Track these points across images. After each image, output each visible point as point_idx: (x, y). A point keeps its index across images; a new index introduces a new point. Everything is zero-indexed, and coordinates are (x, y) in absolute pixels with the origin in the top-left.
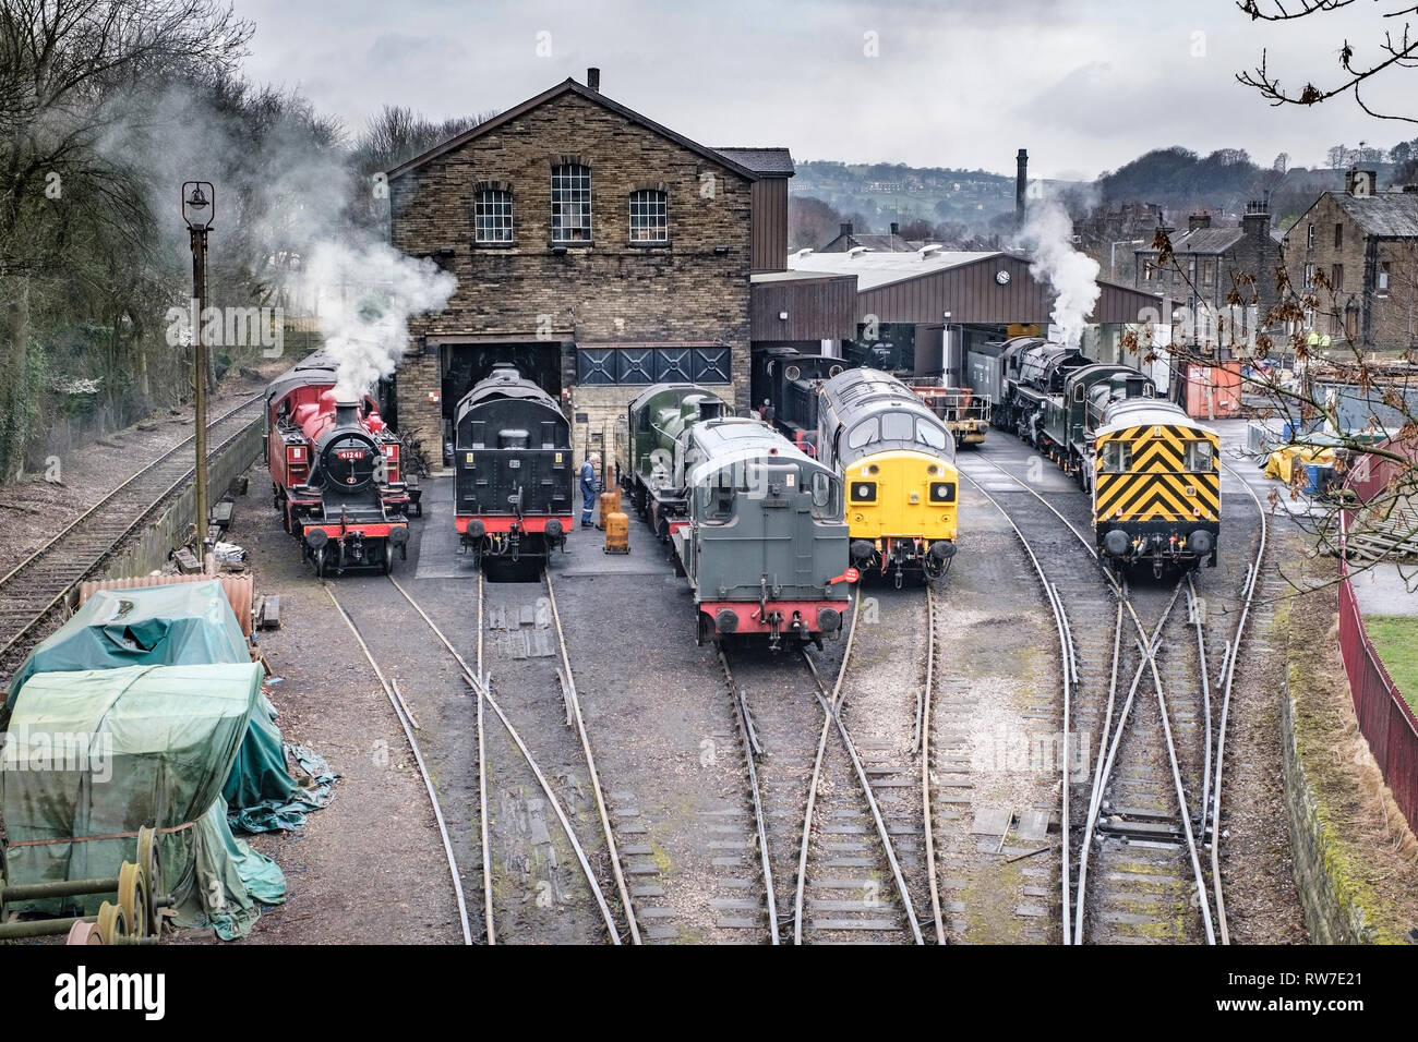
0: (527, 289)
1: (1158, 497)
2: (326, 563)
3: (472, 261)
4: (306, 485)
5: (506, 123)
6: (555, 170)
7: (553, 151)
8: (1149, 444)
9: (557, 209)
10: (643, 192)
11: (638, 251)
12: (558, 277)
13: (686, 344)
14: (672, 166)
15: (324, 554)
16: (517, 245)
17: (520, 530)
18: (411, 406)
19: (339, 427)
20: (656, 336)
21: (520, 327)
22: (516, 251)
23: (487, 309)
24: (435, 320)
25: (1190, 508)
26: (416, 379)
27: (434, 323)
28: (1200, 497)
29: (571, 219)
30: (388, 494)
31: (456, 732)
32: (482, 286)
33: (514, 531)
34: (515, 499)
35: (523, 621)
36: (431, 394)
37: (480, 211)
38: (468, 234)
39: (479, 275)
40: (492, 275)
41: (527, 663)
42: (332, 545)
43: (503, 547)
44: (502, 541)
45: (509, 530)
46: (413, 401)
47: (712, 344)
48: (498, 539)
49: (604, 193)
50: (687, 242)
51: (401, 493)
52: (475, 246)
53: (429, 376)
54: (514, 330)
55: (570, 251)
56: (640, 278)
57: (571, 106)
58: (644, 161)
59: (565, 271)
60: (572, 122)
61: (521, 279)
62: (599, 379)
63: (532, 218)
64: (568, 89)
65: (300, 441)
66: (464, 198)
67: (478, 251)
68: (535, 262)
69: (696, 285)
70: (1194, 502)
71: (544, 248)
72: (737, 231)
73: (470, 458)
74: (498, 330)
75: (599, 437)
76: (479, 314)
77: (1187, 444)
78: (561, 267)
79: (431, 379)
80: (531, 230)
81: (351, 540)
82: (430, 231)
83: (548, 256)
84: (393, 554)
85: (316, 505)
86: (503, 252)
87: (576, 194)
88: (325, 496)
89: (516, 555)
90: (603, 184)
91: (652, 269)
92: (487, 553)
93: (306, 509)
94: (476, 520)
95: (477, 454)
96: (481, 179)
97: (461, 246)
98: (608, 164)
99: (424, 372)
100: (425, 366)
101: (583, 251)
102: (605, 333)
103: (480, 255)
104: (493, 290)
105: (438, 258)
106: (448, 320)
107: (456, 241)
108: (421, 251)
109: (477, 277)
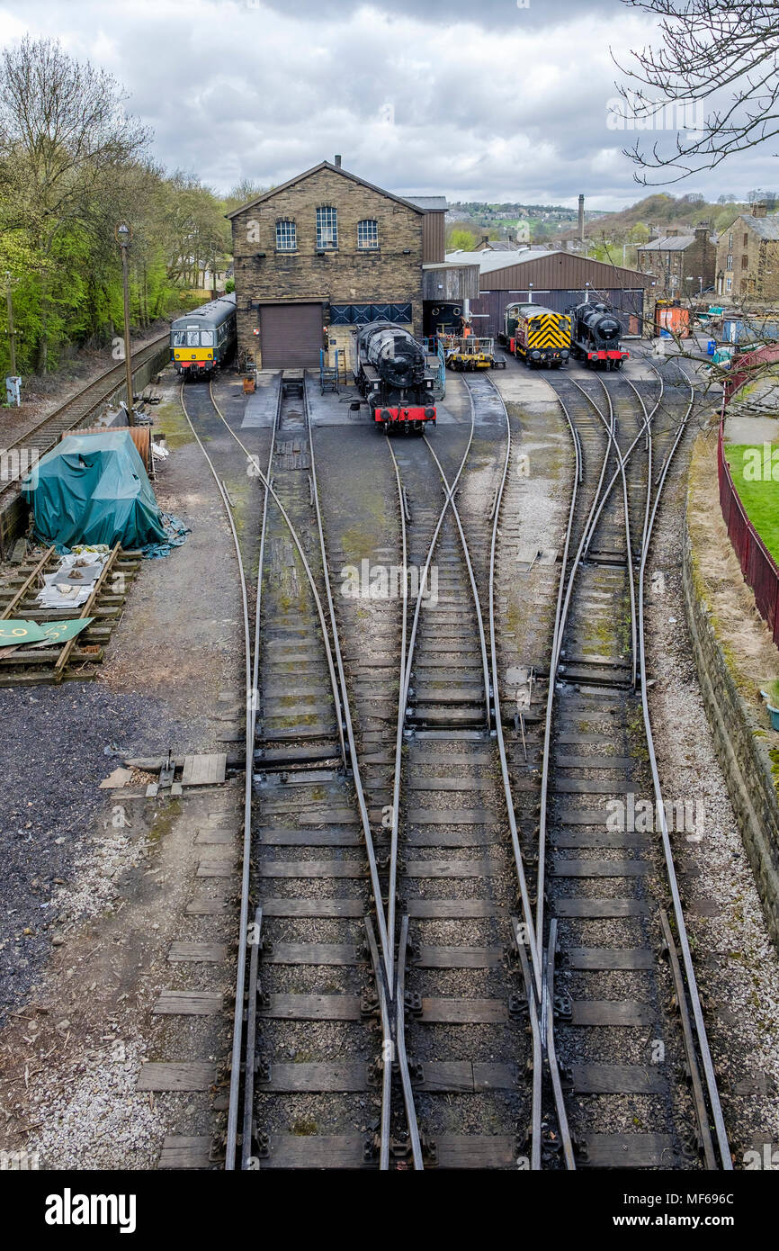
0: (304, 274)
1: (549, 340)
3: (275, 260)
5: (292, 185)
6: (318, 210)
7: (317, 200)
8: (547, 320)
9: (319, 231)
10: (365, 221)
11: (363, 253)
12: (320, 267)
13: (388, 303)
14: (381, 207)
16: (298, 251)
18: (245, 337)
20: (372, 298)
21: (300, 294)
22: (298, 254)
23: (283, 285)
24: (255, 291)
25: (560, 343)
26: (247, 323)
28: (564, 339)
29: (326, 236)
32: (281, 273)
36: (255, 331)
37: (279, 233)
38: (273, 246)
39: (279, 267)
40: (286, 267)
46: (246, 334)
47: (402, 302)
49: (344, 222)
50: (388, 248)
52: (276, 252)
53: (254, 321)
54: (298, 296)
55: (326, 253)
56: (363, 268)
57: (326, 176)
58: (365, 205)
59: (324, 264)
60: (327, 184)
61: (300, 269)
62: (342, 322)
63: (306, 236)
64: (325, 166)
66: (270, 226)
67: (278, 254)
68: (308, 260)
69: (394, 271)
70: (562, 341)
71: (313, 252)
72: (416, 242)
74: (289, 296)
75: (342, 352)
76: (279, 287)
77: (560, 320)
78: (322, 262)
79: (255, 323)
80: (305, 242)
82: (253, 244)
83: (315, 256)
86: (291, 255)
87: (329, 223)
90: (344, 217)
91: (370, 263)
96: (279, 215)
97: (269, 252)
98: (345, 206)
99: (251, 319)
100: (252, 316)
101: (333, 253)
102: (345, 297)
103: (279, 256)
104: (286, 275)
105: (257, 259)
106: (264, 291)
107: (267, 249)
108: (248, 255)
109: (278, 269)
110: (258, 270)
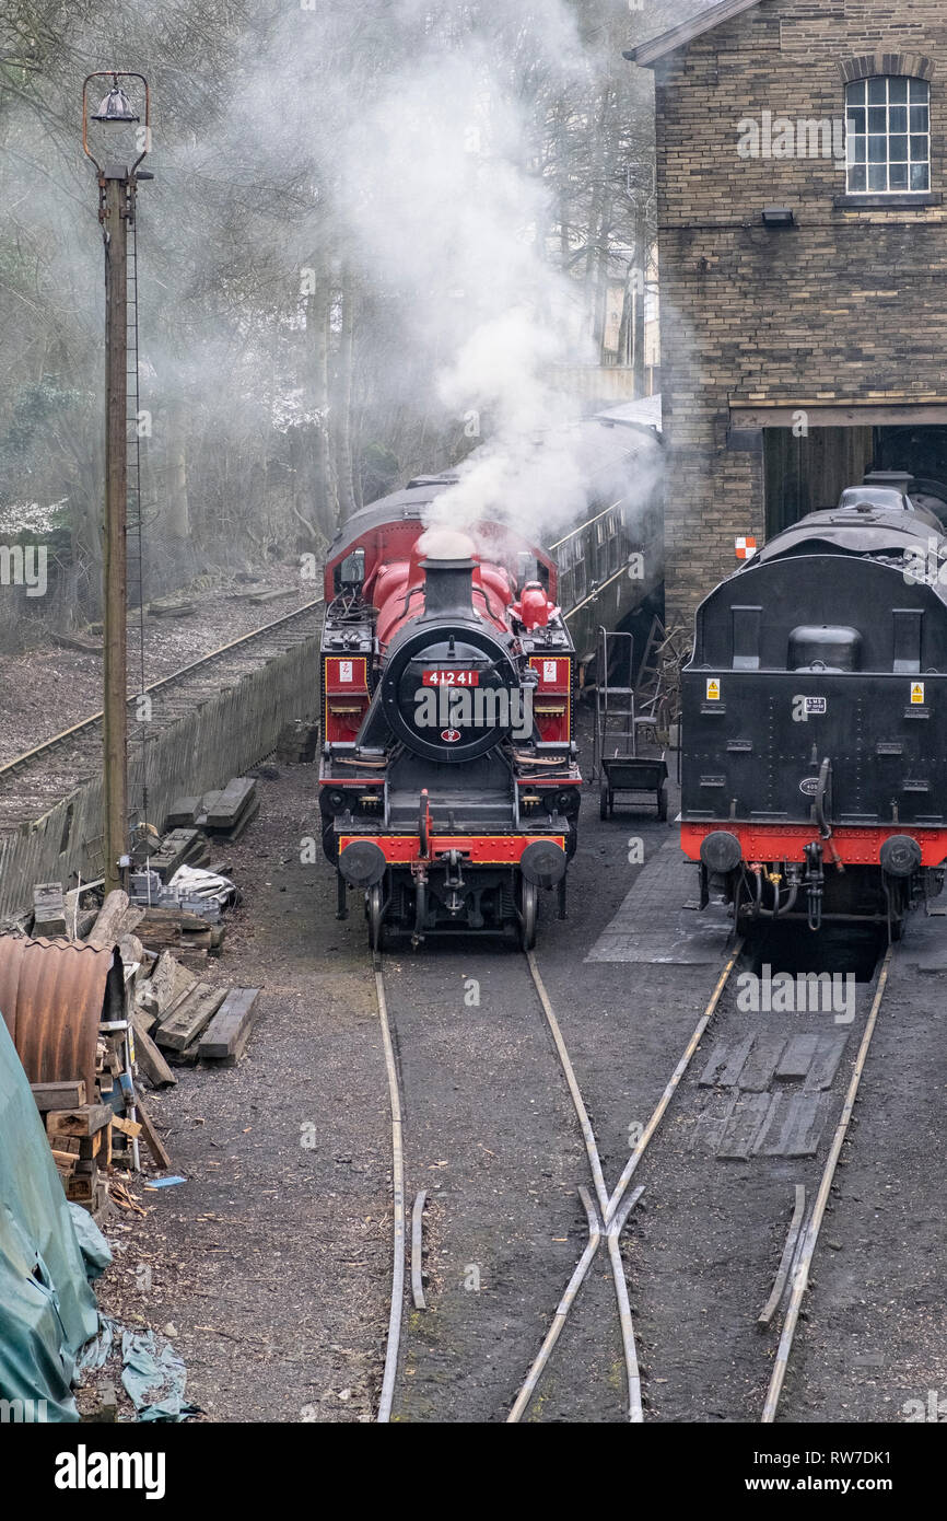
2: (388, 919)
3: (838, 240)
4: (351, 745)
15: (384, 900)
16: (938, 202)
17: (826, 859)
18: (691, 568)
19: (430, 615)
21: (943, 389)
22: (936, 215)
23: (868, 347)
24: (750, 373)
26: (703, 507)
27: (753, 381)
30: (534, 769)
31: (508, 1323)
32: (858, 296)
33: (813, 862)
34: (813, 786)
35: (781, 1071)
36: (741, 543)
37: (856, 122)
38: (829, 178)
39: (852, 269)
40: (881, 270)
41: (745, 1170)
42: (397, 881)
43: (785, 897)
44: (783, 883)
45: (803, 859)
46: (699, 558)
48: (775, 877)
51: (564, 766)
52: (843, 205)
53: (736, 501)
54: (930, 396)
61: (944, 279)
65: (355, 646)
66: (818, 95)
67: (850, 216)
73: (713, 689)
74: (894, 396)
76: (851, 359)
79: (741, 509)
81: (439, 870)
82: (743, 171)
84: (538, 904)
85: (372, 790)
86: (908, 217)
88: (392, 769)
89: (815, 916)
92: (749, 909)
93: (352, 796)
94: (721, 832)
95: (732, 684)
96: (857, 50)
97: (813, 205)
99: (725, 493)
100: (728, 479)
103: (856, 225)
104: (884, 303)
105: (759, 235)
106: (781, 374)
107: (801, 194)
108: (722, 217)
109: (847, 276)
110: (765, 281)
